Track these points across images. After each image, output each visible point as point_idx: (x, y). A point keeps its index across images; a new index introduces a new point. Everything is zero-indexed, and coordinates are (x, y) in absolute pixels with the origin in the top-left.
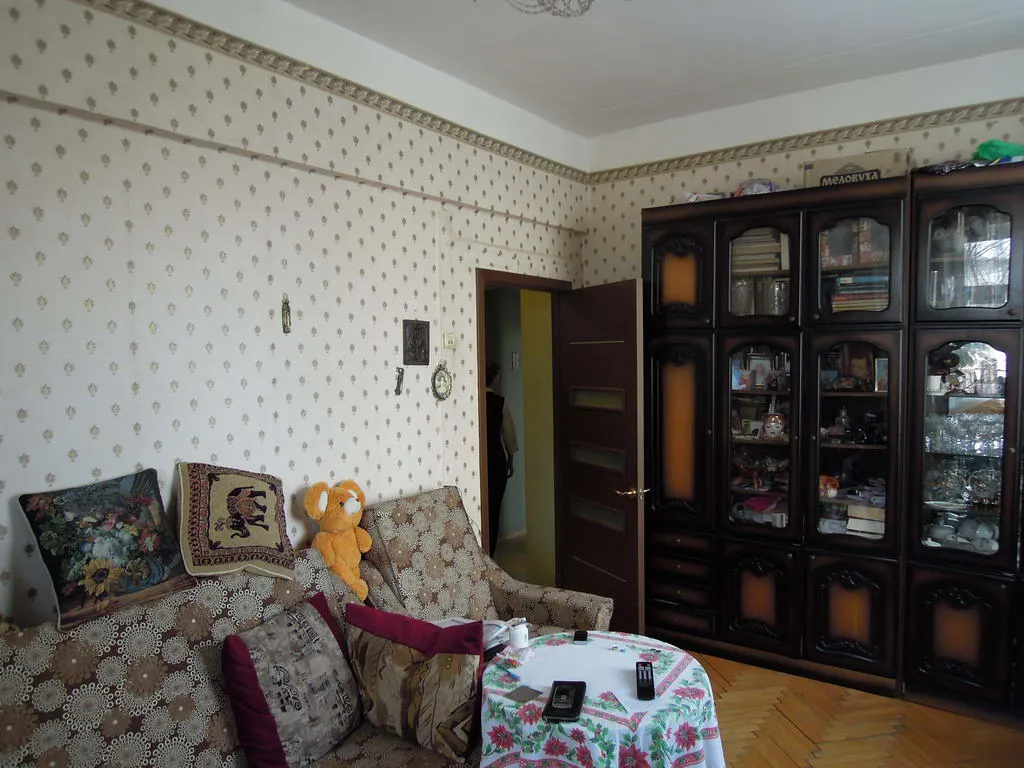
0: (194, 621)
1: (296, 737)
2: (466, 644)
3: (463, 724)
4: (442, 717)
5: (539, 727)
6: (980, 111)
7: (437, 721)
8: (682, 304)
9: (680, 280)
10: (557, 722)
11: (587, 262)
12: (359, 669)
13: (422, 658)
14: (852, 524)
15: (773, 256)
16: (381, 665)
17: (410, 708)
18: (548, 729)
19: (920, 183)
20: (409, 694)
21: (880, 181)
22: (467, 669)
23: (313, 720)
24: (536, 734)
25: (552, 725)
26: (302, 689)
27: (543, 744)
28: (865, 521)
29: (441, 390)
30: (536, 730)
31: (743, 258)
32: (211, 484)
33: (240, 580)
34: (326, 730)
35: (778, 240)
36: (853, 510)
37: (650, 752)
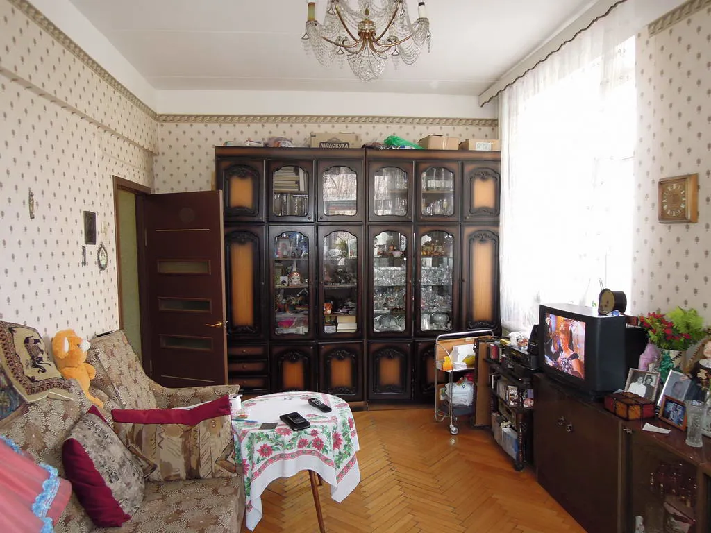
0: (34, 436)
1: (125, 497)
2: (223, 410)
3: (231, 455)
4: (218, 454)
5: (294, 435)
6: (390, 120)
7: (214, 458)
8: (244, 208)
9: (242, 193)
10: (302, 430)
11: (157, 175)
12: (137, 449)
13: (189, 428)
14: (340, 327)
15: (294, 182)
16: (158, 440)
17: (192, 458)
18: (299, 434)
19: (371, 153)
20: (187, 451)
21: (349, 149)
22: (225, 424)
23: (128, 484)
24: (293, 439)
25: (301, 432)
26: (116, 467)
27: (297, 443)
28: (347, 325)
29: (103, 263)
30: (293, 437)
31: (279, 182)
32: (13, 336)
33: (46, 404)
34: (136, 488)
35: (297, 173)
36: (339, 319)
37: (342, 433)
